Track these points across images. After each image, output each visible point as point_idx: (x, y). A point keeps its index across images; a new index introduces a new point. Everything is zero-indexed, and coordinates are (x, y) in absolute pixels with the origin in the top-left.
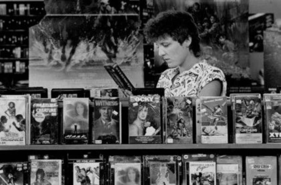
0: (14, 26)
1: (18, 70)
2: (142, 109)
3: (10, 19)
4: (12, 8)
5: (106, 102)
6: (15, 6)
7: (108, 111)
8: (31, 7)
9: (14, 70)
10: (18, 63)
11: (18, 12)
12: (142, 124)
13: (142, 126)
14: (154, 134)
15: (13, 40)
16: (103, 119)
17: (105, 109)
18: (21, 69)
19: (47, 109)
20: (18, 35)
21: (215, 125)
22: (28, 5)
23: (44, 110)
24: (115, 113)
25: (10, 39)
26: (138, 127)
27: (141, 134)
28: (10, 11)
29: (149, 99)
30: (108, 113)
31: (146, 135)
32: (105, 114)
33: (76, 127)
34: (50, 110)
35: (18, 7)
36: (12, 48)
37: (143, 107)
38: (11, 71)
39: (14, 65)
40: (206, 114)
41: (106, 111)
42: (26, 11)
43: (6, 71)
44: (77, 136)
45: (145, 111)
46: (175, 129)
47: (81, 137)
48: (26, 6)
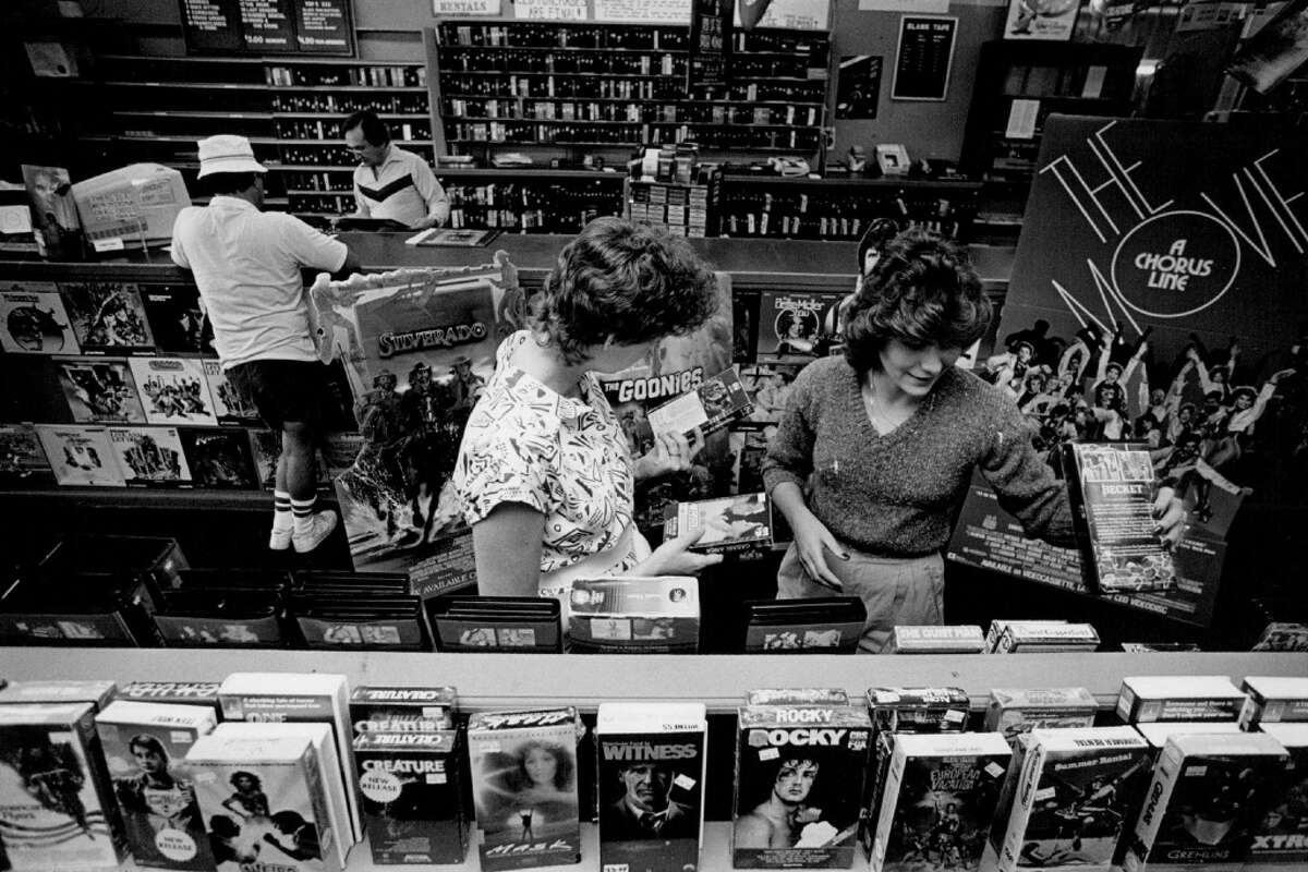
0: (485, 65)
1: (494, 137)
2: (794, 771)
3: (477, 52)
4: (480, 34)
5: (648, 749)
6: (484, 29)
7: (654, 777)
8: (509, 32)
9: (489, 137)
10: (493, 125)
11: (489, 40)
12: (788, 814)
13: (788, 822)
14: (832, 841)
15: (484, 87)
16: (637, 804)
17: (642, 771)
18: (499, 136)
19: (408, 763)
20: (492, 79)
21: (1076, 837)
22: (505, 29)
23: (393, 764)
24: (685, 782)
25: (480, 87)
26: (772, 826)
27: (779, 844)
28: (476, 38)
29: (827, 737)
30: (654, 783)
31: (800, 845)
32: (642, 787)
33: (527, 820)
34: (419, 766)
35: (489, 32)
36: (484, 101)
37: (800, 762)
38: (485, 138)
39: (489, 129)
40: (1051, 805)
41: (647, 779)
42: (502, 39)
43: (477, 138)
44: (532, 846)
45: (806, 774)
46: (917, 851)
47: (547, 847)
48: (501, 30)
